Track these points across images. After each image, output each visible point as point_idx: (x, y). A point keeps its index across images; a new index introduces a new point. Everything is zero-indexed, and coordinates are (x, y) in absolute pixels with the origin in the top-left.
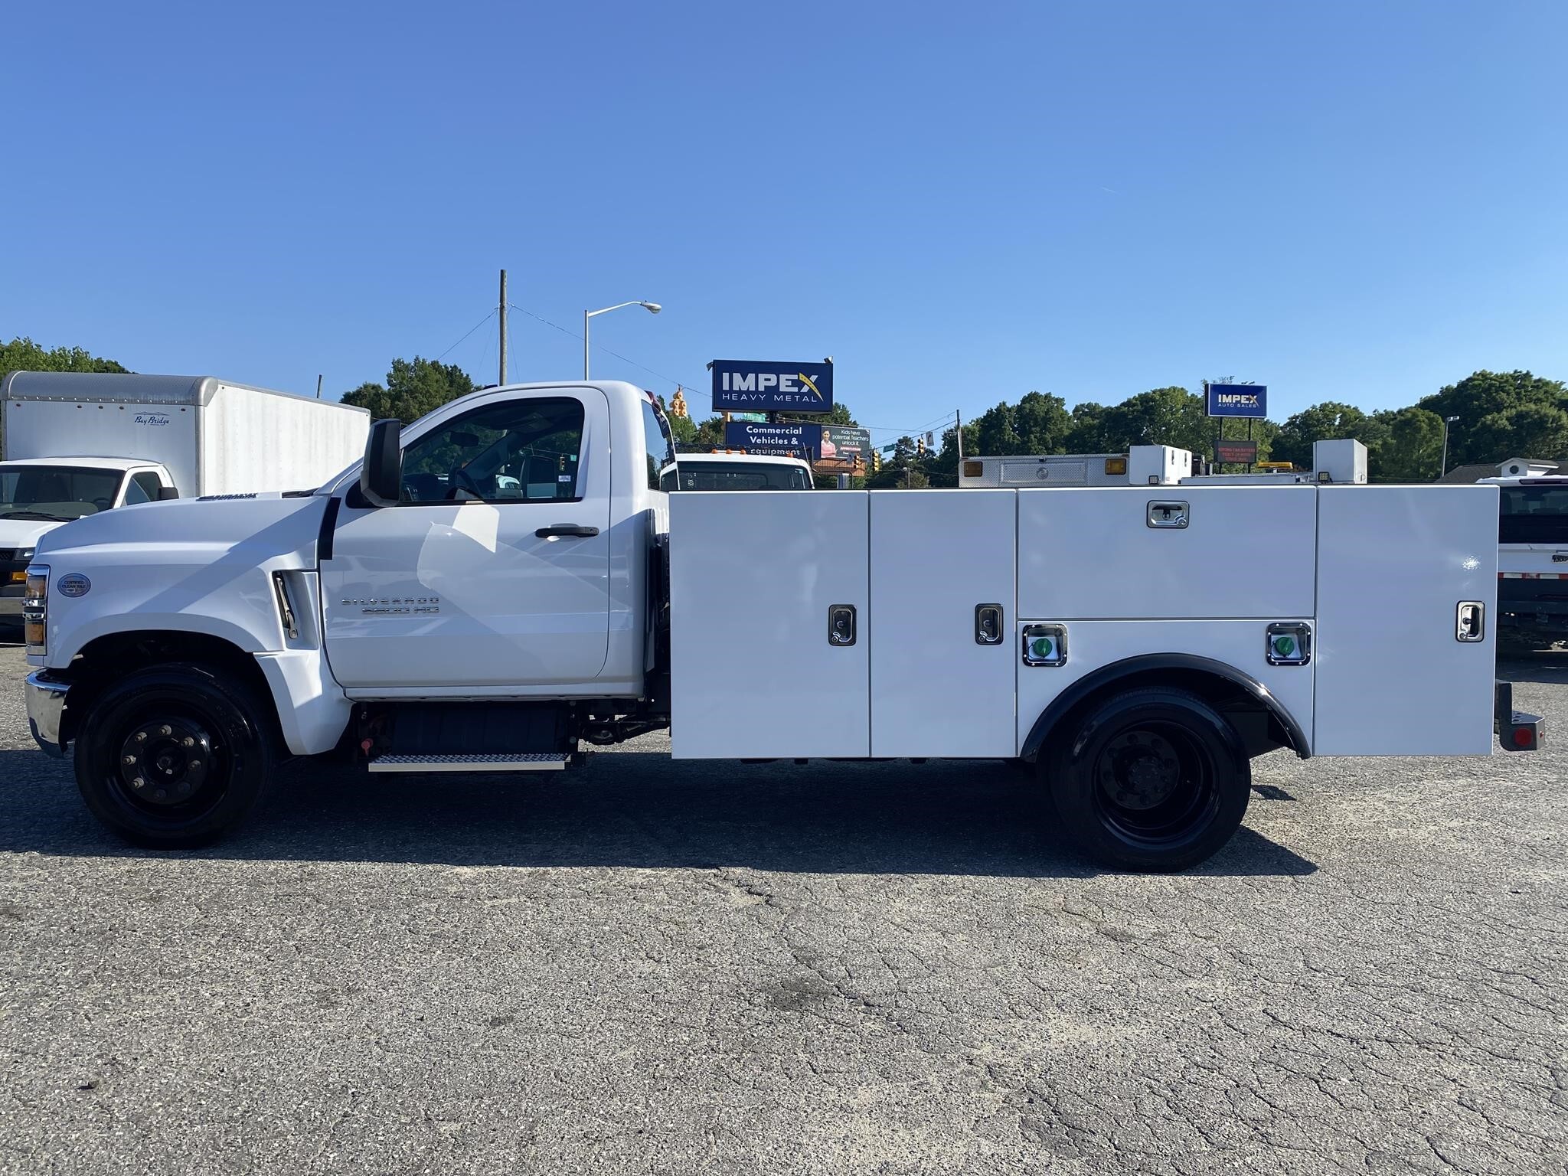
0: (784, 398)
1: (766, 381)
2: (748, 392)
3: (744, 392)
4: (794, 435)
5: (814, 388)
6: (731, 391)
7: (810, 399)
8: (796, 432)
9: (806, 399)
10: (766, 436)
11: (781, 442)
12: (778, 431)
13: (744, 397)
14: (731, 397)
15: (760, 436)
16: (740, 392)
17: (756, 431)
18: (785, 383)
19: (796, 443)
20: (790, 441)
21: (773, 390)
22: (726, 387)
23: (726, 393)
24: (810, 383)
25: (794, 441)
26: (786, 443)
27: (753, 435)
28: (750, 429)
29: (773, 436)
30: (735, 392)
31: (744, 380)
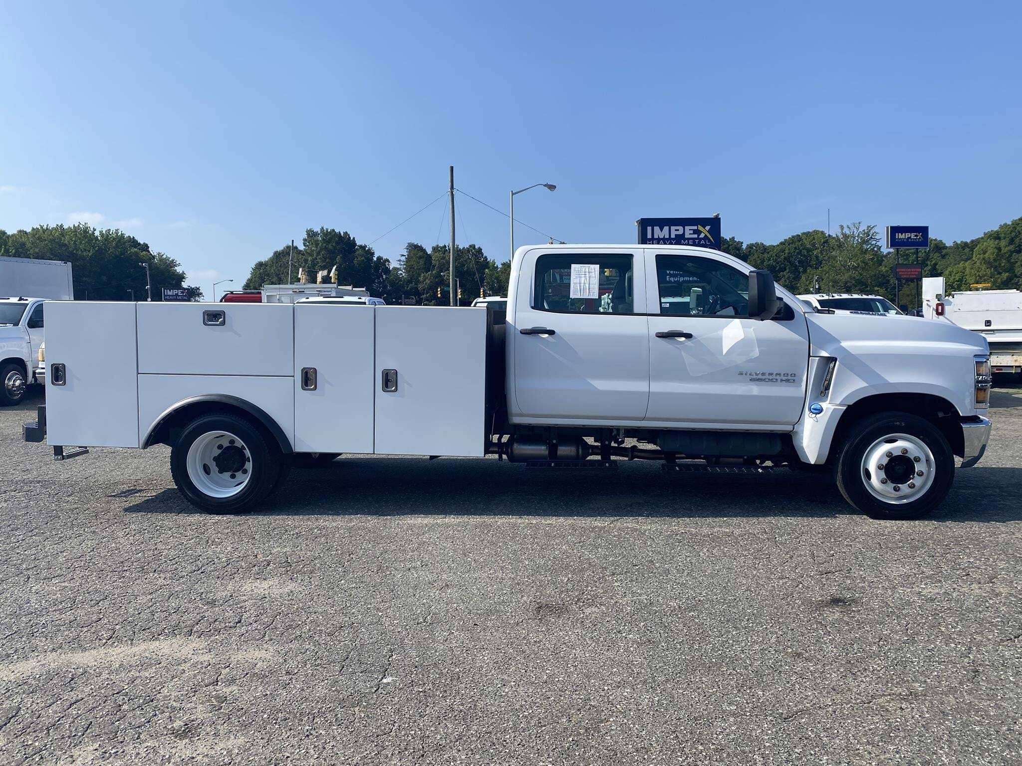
0: (689, 242)
2: (664, 239)
6: (653, 239)
7: (705, 242)
9: (702, 242)
16: (659, 240)
18: (688, 232)
21: (681, 237)
22: (649, 236)
23: (649, 240)
24: (705, 231)
30: (656, 239)
31: (662, 231)
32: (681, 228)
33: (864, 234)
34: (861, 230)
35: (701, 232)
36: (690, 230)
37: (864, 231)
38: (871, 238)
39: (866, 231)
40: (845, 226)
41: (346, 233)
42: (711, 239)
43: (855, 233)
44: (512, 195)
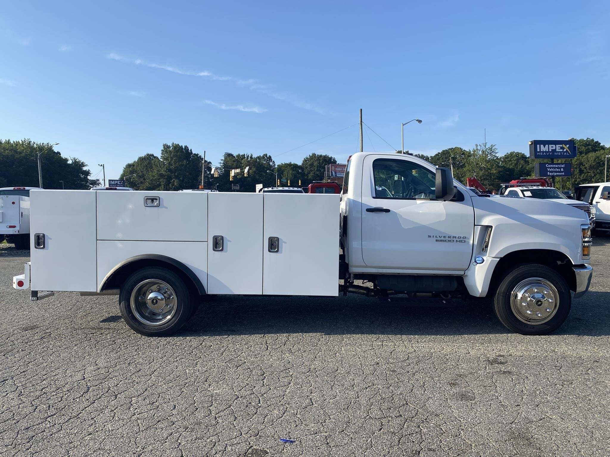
1: (552, 147)
2: (546, 152)
3: (545, 152)
4: (562, 167)
5: (568, 150)
6: (540, 152)
9: (565, 154)
11: (558, 170)
12: (557, 166)
13: (545, 154)
14: (540, 154)
15: (551, 168)
16: (543, 152)
18: (558, 148)
21: (554, 151)
23: (539, 152)
24: (566, 147)
25: (562, 170)
27: (548, 168)
29: (555, 168)
30: (542, 152)
31: (545, 148)
32: (554, 146)
34: (487, 147)
35: (564, 148)
36: (559, 147)
37: (489, 148)
41: (186, 147)
42: (569, 152)
44: (403, 126)
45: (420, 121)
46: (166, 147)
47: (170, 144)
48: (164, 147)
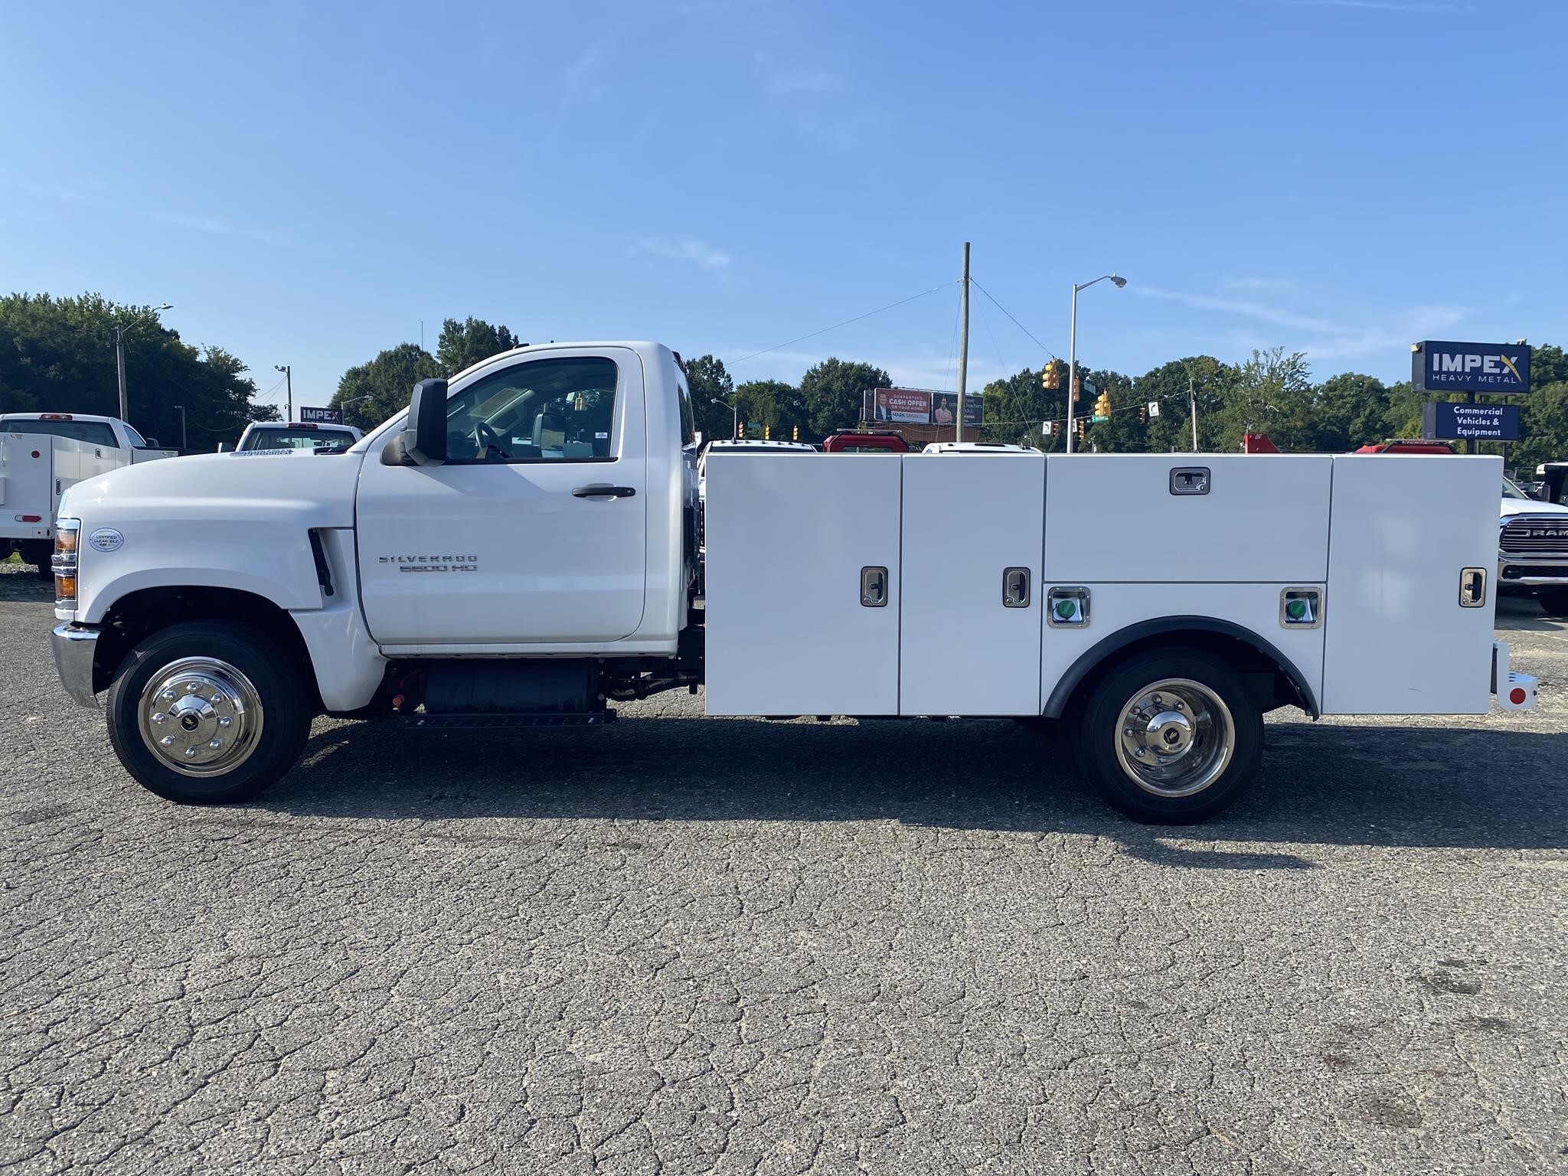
0: (1488, 379)
1: (1472, 361)
2: (1455, 373)
3: (1452, 373)
4: (1495, 416)
5: (1514, 370)
6: (1440, 372)
7: (1510, 380)
8: (1497, 413)
9: (1506, 380)
10: (1471, 416)
11: (1484, 422)
12: (1482, 412)
13: (1452, 378)
14: (1440, 378)
15: (1465, 416)
16: (1448, 373)
17: (1462, 411)
18: (1488, 364)
19: (1497, 424)
20: (1492, 422)
21: (1477, 371)
22: (1436, 368)
23: (1436, 373)
24: (1510, 363)
25: (1496, 422)
26: (1489, 423)
27: (1460, 415)
28: (1457, 410)
29: (1477, 416)
30: (1445, 373)
31: (1453, 362)
32: (1478, 358)
33: (1288, 365)
34: (1284, 358)
35: (1505, 365)
36: (1490, 361)
37: (1288, 360)
38: (1298, 371)
39: (1291, 360)
40: (1261, 352)
42: (1518, 376)
43: (1274, 363)
44: (1076, 292)
45: (1120, 282)
46: (452, 328)
47: (462, 320)
48: (447, 329)
